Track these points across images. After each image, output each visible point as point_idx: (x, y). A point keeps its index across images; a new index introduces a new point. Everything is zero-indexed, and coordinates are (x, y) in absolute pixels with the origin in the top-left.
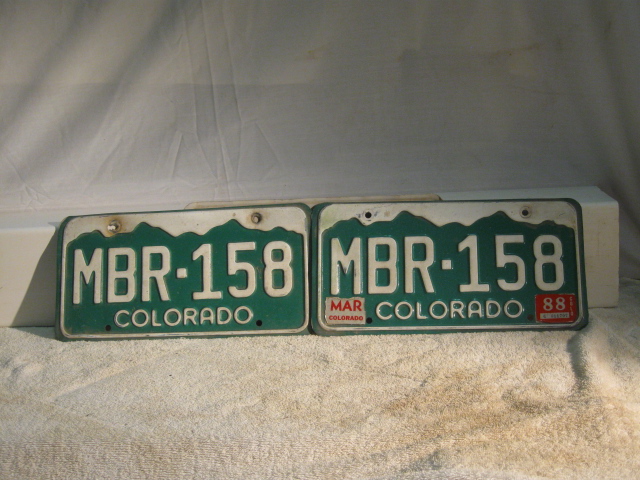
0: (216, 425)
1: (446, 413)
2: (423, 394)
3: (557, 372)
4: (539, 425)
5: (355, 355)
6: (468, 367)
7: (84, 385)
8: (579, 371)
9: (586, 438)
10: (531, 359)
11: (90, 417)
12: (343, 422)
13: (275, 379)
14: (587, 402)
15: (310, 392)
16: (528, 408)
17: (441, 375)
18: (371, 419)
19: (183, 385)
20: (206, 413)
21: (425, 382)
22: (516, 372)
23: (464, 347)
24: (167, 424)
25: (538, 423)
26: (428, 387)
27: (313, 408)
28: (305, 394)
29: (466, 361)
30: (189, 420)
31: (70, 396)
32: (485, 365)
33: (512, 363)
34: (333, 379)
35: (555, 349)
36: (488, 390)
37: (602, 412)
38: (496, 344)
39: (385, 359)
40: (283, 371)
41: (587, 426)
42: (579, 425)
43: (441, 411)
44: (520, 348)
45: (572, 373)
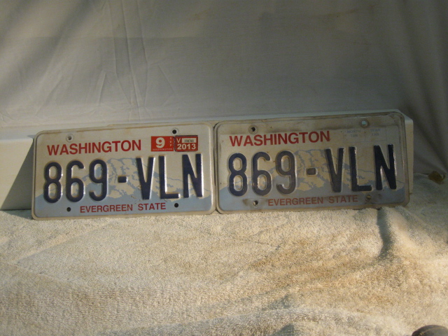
0: (132, 279)
1: (294, 269)
2: (278, 256)
3: (371, 239)
4: (358, 277)
5: (229, 229)
6: (309, 236)
7: (38, 251)
8: (387, 240)
9: (391, 286)
10: (353, 230)
11: (43, 274)
12: (221, 276)
13: (173, 247)
14: (391, 261)
15: (198, 255)
16: (354, 267)
17: (290, 242)
18: (241, 273)
19: (108, 251)
20: (125, 271)
21: (279, 247)
22: (342, 240)
23: (306, 222)
24: (97, 278)
25: (357, 275)
26: (281, 250)
27: (201, 266)
28: (195, 257)
29: (307, 232)
30: (113, 276)
31: (28, 259)
32: (321, 235)
33: (339, 233)
34: (214, 246)
35: (369, 223)
36: (323, 253)
37: (401, 268)
38: (328, 219)
39: (251, 231)
40: (178, 240)
41: (391, 277)
42: (386, 277)
43: (290, 267)
44: (345, 223)
45: (381, 240)
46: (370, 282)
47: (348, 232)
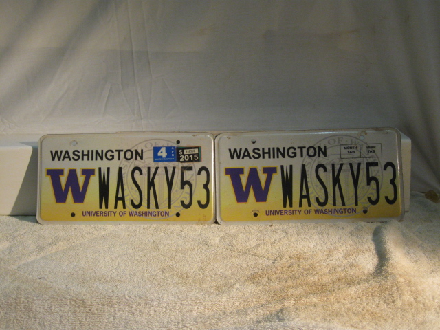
0: (129, 287)
1: (290, 283)
2: (274, 269)
3: (367, 255)
4: (352, 292)
5: (227, 241)
6: (305, 251)
7: (39, 257)
8: (382, 256)
9: (385, 302)
10: (349, 246)
11: (42, 280)
12: (217, 288)
13: (171, 257)
14: (386, 277)
15: (195, 266)
16: (350, 282)
17: (286, 256)
18: (237, 285)
19: (107, 258)
20: (123, 279)
21: (275, 260)
22: (338, 256)
23: (303, 237)
24: (95, 285)
25: (352, 291)
26: (277, 264)
27: (198, 277)
28: (192, 268)
29: (304, 247)
30: (111, 284)
31: (28, 264)
32: (317, 250)
33: (336, 248)
34: (212, 257)
35: (365, 240)
36: (319, 267)
37: (396, 284)
38: (325, 235)
39: (248, 244)
40: (177, 251)
41: (386, 294)
42: (381, 293)
43: (286, 281)
44: (341, 238)
45: (377, 257)
46: (364, 298)
47: (344, 248)
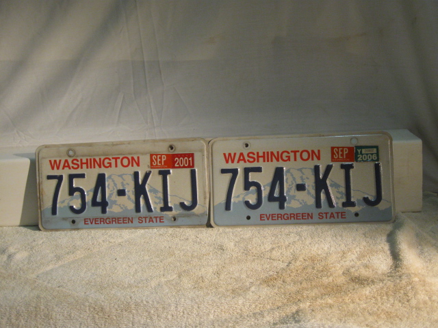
0: (147, 293)
1: (304, 285)
2: (289, 272)
3: (380, 256)
4: (367, 293)
5: (242, 245)
6: (320, 253)
7: (57, 266)
8: (395, 256)
9: (400, 301)
10: (362, 247)
11: (61, 288)
12: (234, 291)
13: (187, 262)
14: (400, 277)
15: (211, 270)
16: (360, 281)
17: (301, 259)
18: (253, 289)
19: (124, 266)
20: (140, 285)
21: (290, 263)
22: (352, 257)
23: (317, 239)
24: (113, 292)
25: (367, 291)
26: (292, 267)
27: (213, 281)
28: (208, 272)
29: (318, 249)
31: (47, 273)
32: (331, 252)
33: (349, 250)
34: (227, 261)
35: (379, 240)
36: (333, 269)
37: (411, 284)
38: (338, 237)
39: (262, 248)
40: (192, 256)
42: (395, 292)
43: (301, 284)
44: (355, 240)
45: (390, 257)
46: (379, 298)
47: (358, 249)
